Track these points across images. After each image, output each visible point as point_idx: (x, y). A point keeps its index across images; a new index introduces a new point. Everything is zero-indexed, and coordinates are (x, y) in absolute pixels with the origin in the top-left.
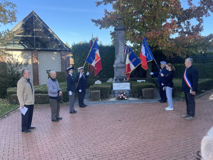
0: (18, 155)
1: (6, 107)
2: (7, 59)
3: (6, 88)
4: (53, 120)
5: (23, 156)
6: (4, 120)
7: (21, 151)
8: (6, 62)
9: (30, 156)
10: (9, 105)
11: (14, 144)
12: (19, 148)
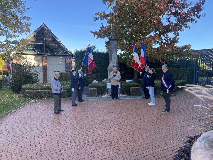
0: (30, 140)
1: (20, 100)
2: (22, 62)
3: (21, 85)
4: (55, 113)
5: (34, 141)
6: (19, 111)
7: (32, 137)
8: (21, 64)
9: (40, 141)
10: (23, 98)
11: (27, 131)
12: (30, 134)
